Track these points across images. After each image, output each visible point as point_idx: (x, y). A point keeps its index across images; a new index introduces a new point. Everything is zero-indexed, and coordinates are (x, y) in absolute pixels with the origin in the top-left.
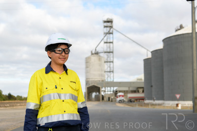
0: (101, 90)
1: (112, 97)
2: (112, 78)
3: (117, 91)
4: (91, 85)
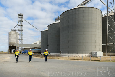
0: (17, 48)
3: (24, 49)
4: (11, 45)
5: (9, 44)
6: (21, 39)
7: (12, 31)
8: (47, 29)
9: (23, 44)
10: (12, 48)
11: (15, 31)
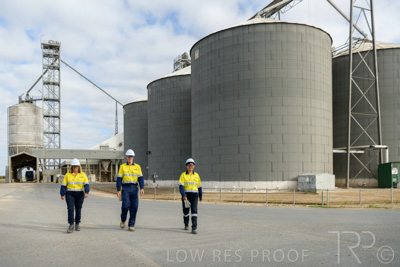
0: (38, 163)
1: (58, 176)
2: (58, 144)
3: (66, 166)
4: (18, 154)
5: (11, 150)
6: (51, 130)
7: (21, 102)
8: (146, 98)
9: (62, 148)
10: (22, 162)
11: (30, 101)
